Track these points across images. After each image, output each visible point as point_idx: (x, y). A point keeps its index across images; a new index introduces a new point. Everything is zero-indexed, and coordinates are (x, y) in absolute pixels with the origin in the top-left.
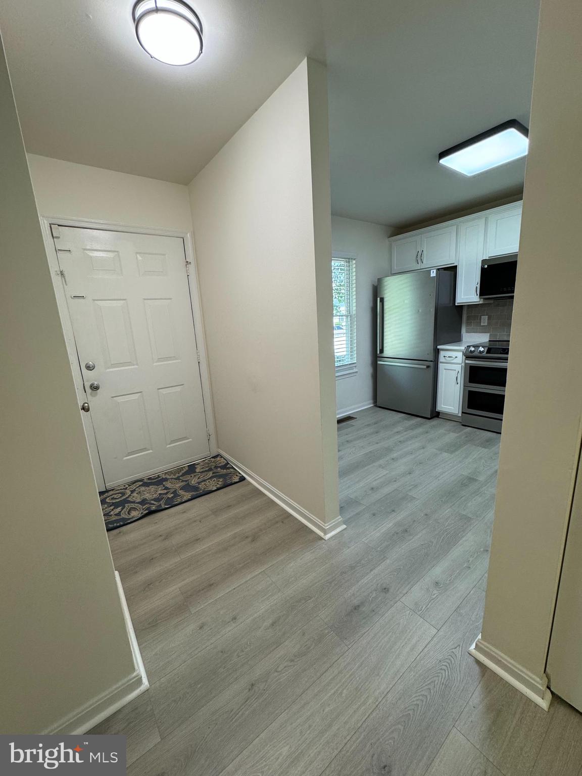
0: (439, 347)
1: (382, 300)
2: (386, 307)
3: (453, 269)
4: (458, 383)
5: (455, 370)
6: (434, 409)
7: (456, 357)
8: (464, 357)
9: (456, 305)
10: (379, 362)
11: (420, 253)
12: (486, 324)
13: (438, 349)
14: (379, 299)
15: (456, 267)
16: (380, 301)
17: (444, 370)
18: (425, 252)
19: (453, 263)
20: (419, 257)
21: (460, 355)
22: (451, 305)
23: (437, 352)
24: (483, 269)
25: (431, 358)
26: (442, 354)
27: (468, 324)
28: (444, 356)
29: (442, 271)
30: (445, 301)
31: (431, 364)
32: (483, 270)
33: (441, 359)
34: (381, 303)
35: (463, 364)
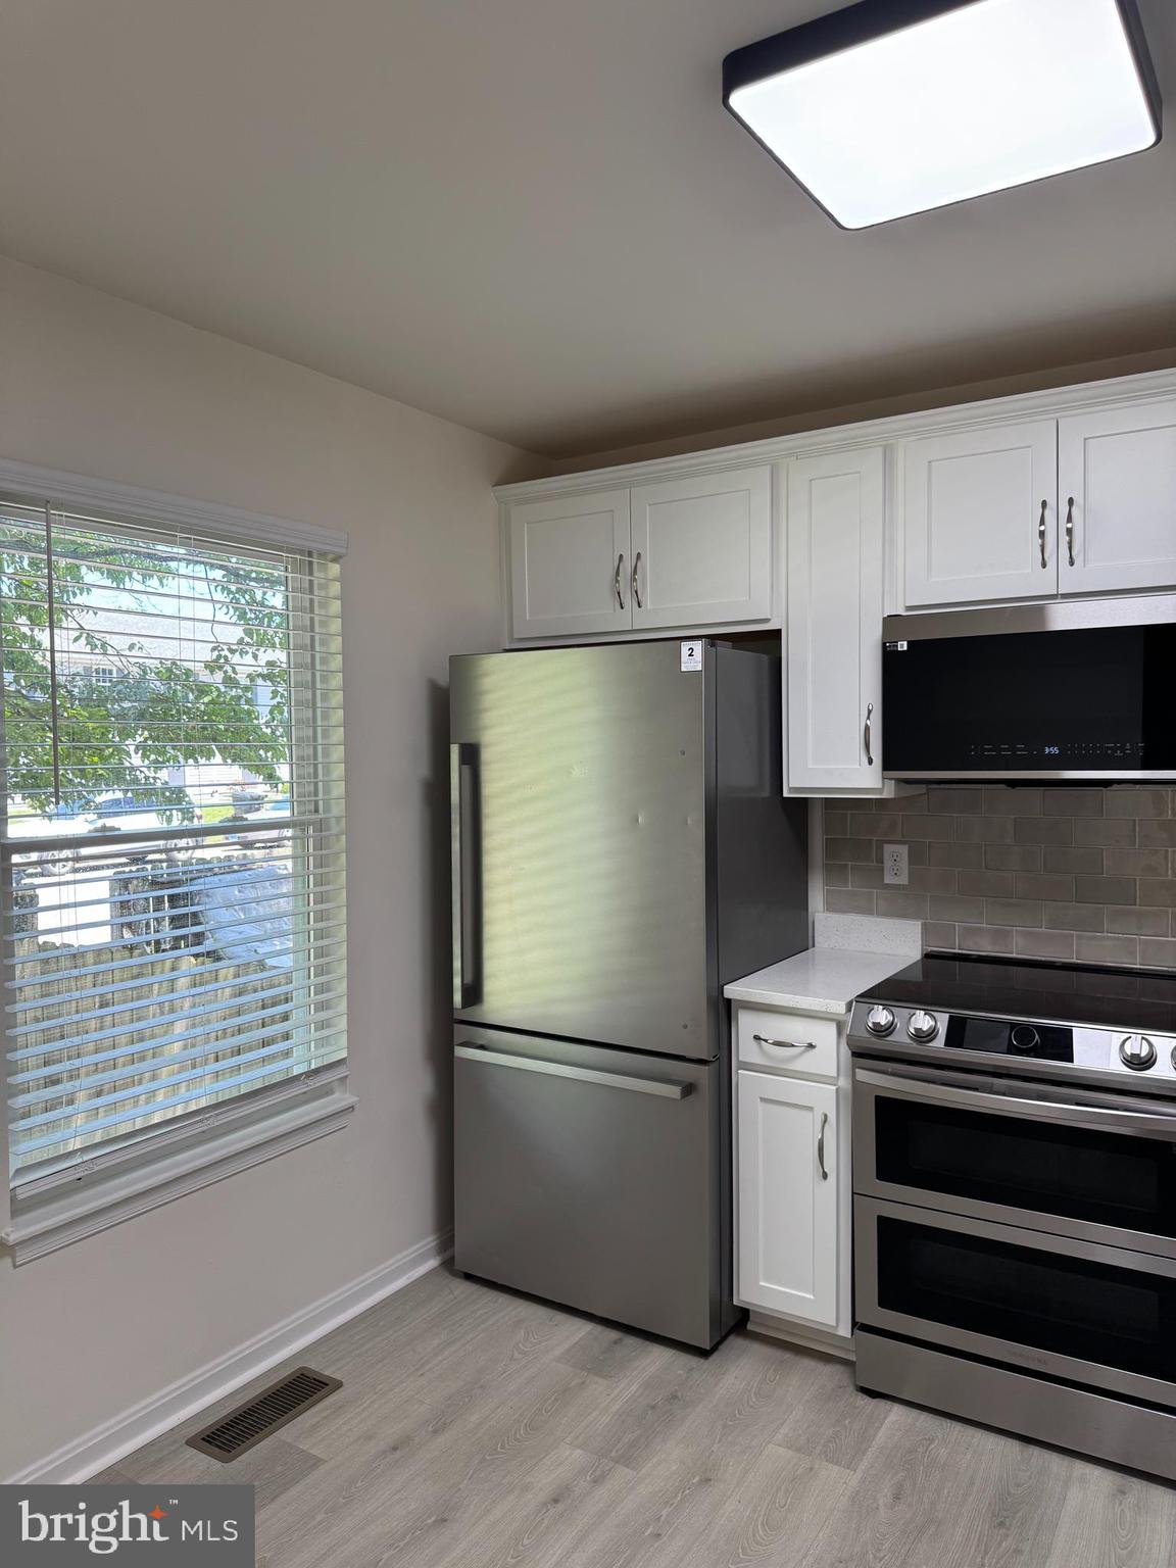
0: (732, 991)
1: (472, 755)
2: (489, 788)
3: (766, 643)
4: (825, 1176)
5: (811, 1109)
6: (725, 1299)
7: (811, 1046)
8: (846, 1052)
9: (785, 795)
10: (462, 1052)
11: (627, 567)
12: (903, 880)
13: (729, 1001)
14: (455, 750)
15: (776, 634)
16: (463, 761)
17: (761, 1106)
18: (647, 562)
19: (767, 620)
20: (626, 581)
21: (826, 1037)
22: (766, 793)
23: (724, 1012)
24: (890, 657)
25: (698, 1044)
26: (746, 1025)
27: (834, 872)
28: (757, 1038)
29: (724, 649)
30: (743, 775)
31: (702, 1075)
32: (891, 660)
33: (745, 1049)
34: (466, 768)
35: (844, 1083)
